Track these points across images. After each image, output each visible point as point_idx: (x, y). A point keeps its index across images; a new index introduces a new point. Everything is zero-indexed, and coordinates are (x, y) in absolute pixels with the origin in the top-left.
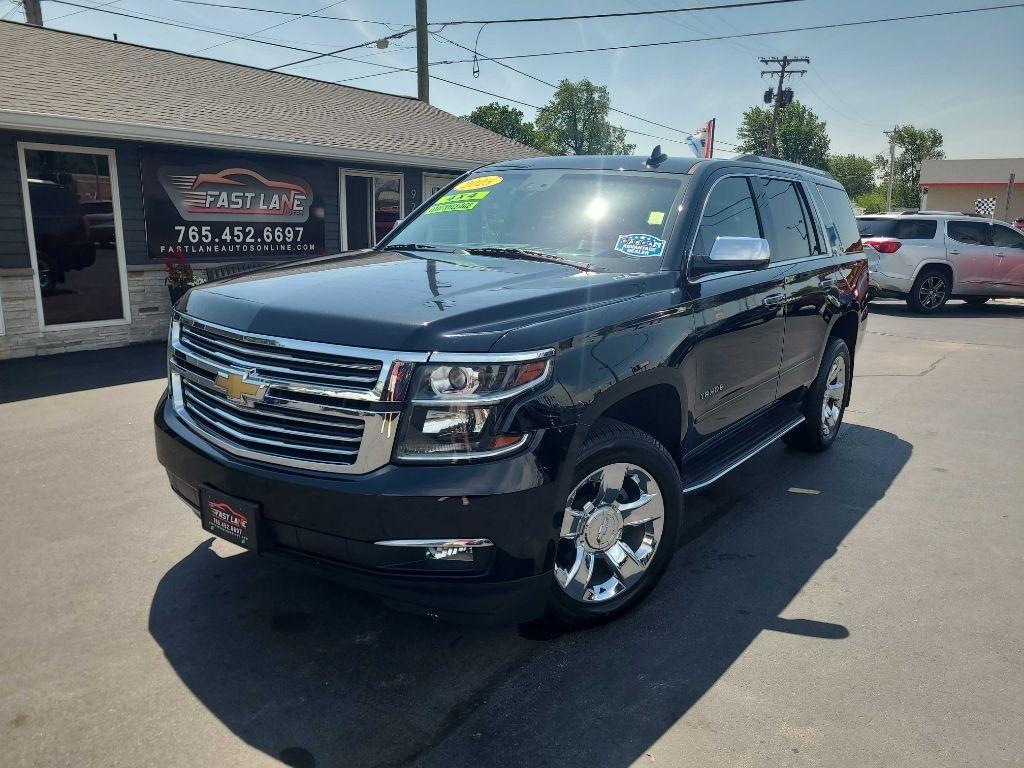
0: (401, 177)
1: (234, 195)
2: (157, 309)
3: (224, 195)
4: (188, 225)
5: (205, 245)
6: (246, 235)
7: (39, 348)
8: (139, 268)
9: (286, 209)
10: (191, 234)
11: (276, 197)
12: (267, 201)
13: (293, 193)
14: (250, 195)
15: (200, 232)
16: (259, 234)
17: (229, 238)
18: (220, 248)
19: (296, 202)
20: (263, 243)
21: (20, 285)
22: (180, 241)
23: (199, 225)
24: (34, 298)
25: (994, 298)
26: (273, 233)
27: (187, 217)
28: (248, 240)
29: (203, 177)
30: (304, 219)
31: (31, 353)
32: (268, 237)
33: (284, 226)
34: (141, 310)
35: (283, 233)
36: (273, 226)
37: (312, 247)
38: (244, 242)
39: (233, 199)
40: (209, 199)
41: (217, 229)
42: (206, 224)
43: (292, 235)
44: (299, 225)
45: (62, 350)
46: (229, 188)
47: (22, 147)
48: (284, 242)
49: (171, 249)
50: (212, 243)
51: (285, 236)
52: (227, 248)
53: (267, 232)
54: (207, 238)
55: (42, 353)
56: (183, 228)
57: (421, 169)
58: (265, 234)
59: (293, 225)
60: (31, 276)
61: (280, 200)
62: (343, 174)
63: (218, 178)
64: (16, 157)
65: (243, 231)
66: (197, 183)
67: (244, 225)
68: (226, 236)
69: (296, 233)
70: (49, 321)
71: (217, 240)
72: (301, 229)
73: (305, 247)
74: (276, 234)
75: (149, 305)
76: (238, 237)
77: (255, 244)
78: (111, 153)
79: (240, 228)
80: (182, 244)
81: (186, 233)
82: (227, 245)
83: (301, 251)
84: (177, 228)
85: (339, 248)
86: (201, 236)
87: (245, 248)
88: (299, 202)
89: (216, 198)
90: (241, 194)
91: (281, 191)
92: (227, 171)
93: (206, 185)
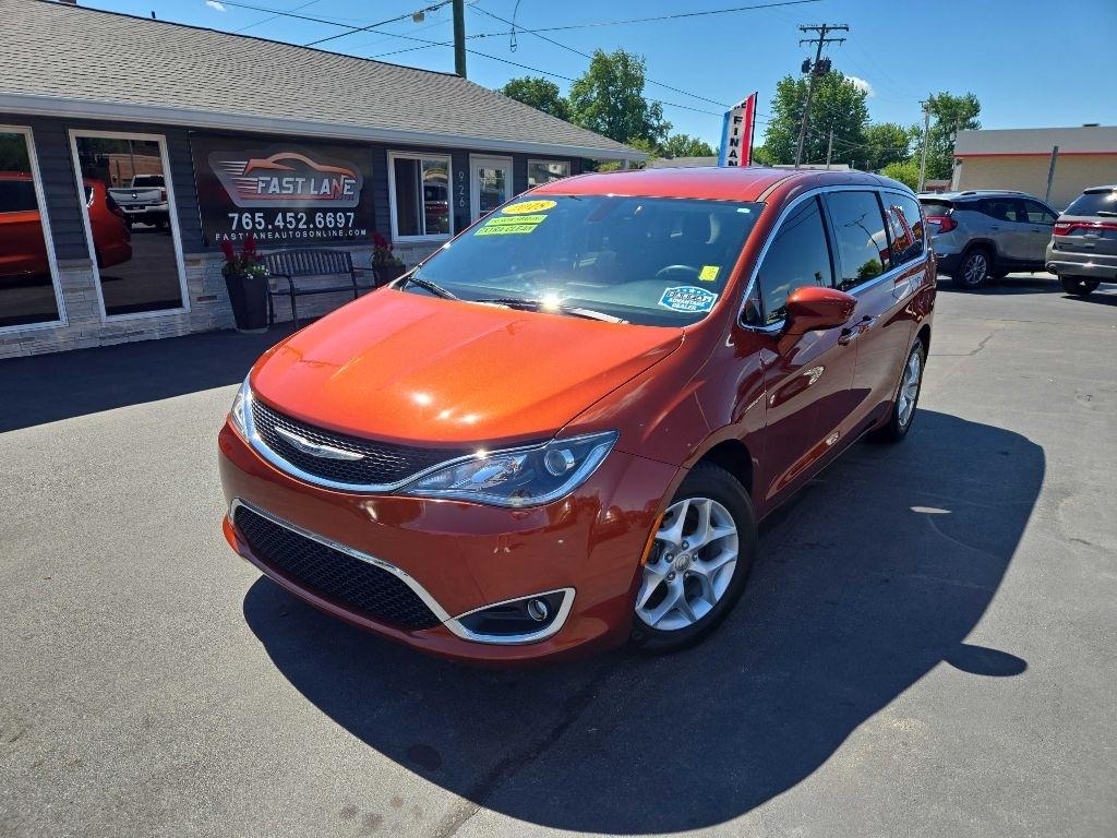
0: (448, 159)
1: (285, 180)
2: (215, 297)
4: (241, 211)
5: (258, 232)
6: (298, 221)
7: (104, 338)
8: (195, 256)
9: (336, 194)
10: (244, 221)
11: (326, 182)
12: (318, 187)
13: (343, 177)
14: (300, 180)
15: (253, 219)
16: (311, 219)
17: (281, 224)
18: (274, 234)
19: (347, 187)
20: (316, 228)
21: (79, 275)
22: (234, 228)
23: (252, 211)
24: (94, 289)
26: (324, 219)
27: (240, 204)
28: (301, 226)
29: (255, 162)
30: (354, 204)
31: (95, 344)
32: (320, 223)
33: (335, 211)
34: (200, 299)
35: (335, 218)
36: (325, 211)
37: (363, 232)
38: (296, 229)
39: (285, 185)
40: (261, 185)
41: (270, 215)
42: (259, 210)
43: (343, 220)
44: (350, 210)
45: (124, 340)
46: (281, 173)
47: (73, 134)
48: (336, 228)
49: (226, 237)
50: (266, 230)
51: (336, 221)
52: (280, 234)
53: (319, 217)
54: (260, 224)
55: (105, 343)
56: (236, 215)
57: (468, 151)
58: (317, 220)
59: (344, 210)
60: (90, 267)
61: (331, 183)
62: (392, 156)
63: (268, 162)
64: (68, 145)
65: (295, 218)
66: (250, 168)
67: (296, 211)
68: (279, 222)
69: (348, 219)
70: (110, 311)
71: (270, 227)
72: (352, 214)
73: (357, 232)
74: (328, 219)
75: (206, 294)
76: (291, 223)
77: (308, 230)
78: (161, 139)
79: (292, 214)
80: (237, 232)
81: (240, 220)
82: (280, 231)
83: (353, 237)
84: (230, 215)
85: (390, 233)
86: (254, 222)
87: (298, 235)
88: (349, 186)
89: (268, 184)
90: (292, 179)
91: (331, 175)
92: (277, 156)
93: (257, 171)
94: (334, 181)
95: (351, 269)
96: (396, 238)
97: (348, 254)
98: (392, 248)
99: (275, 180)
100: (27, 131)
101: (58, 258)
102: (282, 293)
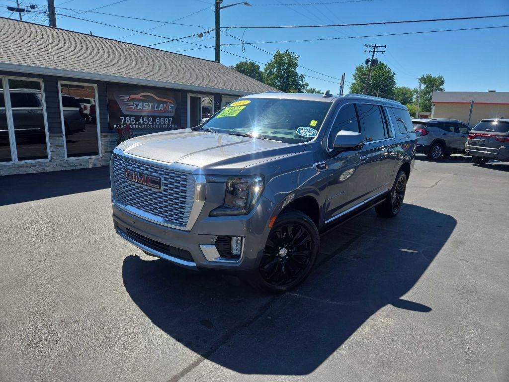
1: (144, 104)
3: (141, 104)
4: (126, 116)
5: (132, 125)
6: (149, 122)
7: (65, 167)
8: (105, 134)
9: (166, 110)
10: (127, 120)
12: (158, 107)
13: (169, 103)
14: (151, 104)
15: (130, 120)
16: (154, 120)
17: (142, 122)
18: (138, 126)
19: (170, 107)
20: (156, 124)
21: (57, 140)
22: (122, 123)
23: (130, 116)
24: (63, 146)
26: (160, 120)
27: (125, 113)
28: (150, 123)
29: (132, 96)
30: (173, 114)
31: (62, 169)
32: (158, 122)
33: (164, 117)
34: (105, 152)
35: (164, 120)
36: (160, 117)
37: (176, 126)
38: (148, 124)
39: (144, 106)
40: (135, 105)
41: (137, 118)
42: (133, 116)
44: (171, 117)
45: (74, 168)
46: (143, 101)
47: (60, 82)
48: (164, 124)
49: (118, 126)
50: (135, 124)
53: (157, 119)
54: (133, 121)
55: (66, 169)
56: (124, 118)
57: (221, 94)
58: (157, 121)
59: (168, 117)
60: (62, 137)
62: (189, 95)
64: (57, 87)
65: (148, 119)
66: (130, 99)
67: (148, 117)
68: (141, 121)
69: (169, 120)
70: (69, 156)
71: (137, 123)
72: (171, 119)
73: (173, 126)
75: (109, 150)
76: (146, 122)
77: (153, 125)
78: (95, 86)
81: (125, 119)
82: (141, 125)
83: (171, 128)
84: (121, 117)
86: (131, 121)
87: (148, 126)
89: (137, 105)
90: (147, 104)
91: (164, 103)
92: (142, 94)
93: (133, 100)
94: (165, 105)
100: (41, 81)
101: (50, 133)
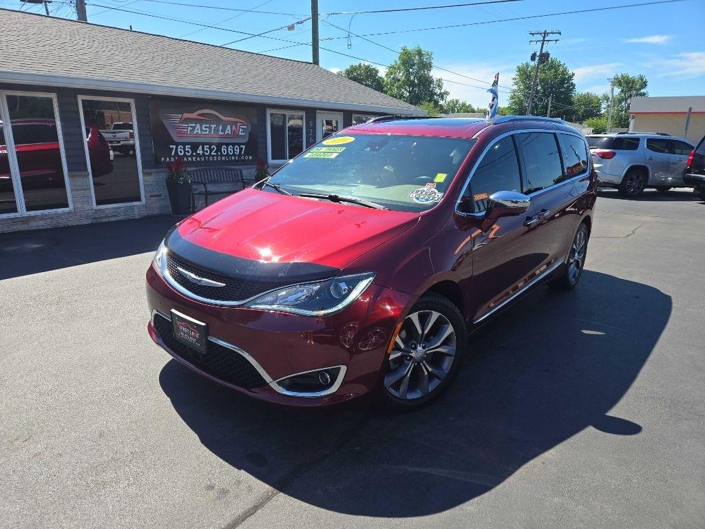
0: (303, 113)
1: (204, 126)
2: (160, 196)
4: (177, 144)
5: (187, 157)
6: (211, 151)
7: (95, 218)
8: (149, 171)
9: (235, 134)
10: (179, 150)
11: (229, 127)
12: (223, 130)
13: (239, 124)
14: (213, 126)
15: (184, 149)
16: (219, 150)
17: (201, 152)
18: (196, 158)
19: (241, 130)
20: (222, 155)
21: (79, 181)
22: (173, 154)
23: (184, 144)
24: (90, 189)
25: (675, 187)
26: (227, 149)
27: (176, 140)
28: (213, 153)
29: (186, 115)
30: (246, 140)
31: (89, 222)
32: (224, 152)
33: (234, 145)
34: (151, 196)
35: (233, 149)
36: (227, 145)
37: (250, 158)
38: (210, 155)
39: (204, 129)
40: (189, 128)
41: (194, 147)
42: (188, 144)
43: (238, 151)
44: (243, 144)
45: (106, 220)
46: (201, 122)
47: (80, 98)
48: (234, 155)
49: (168, 159)
50: (192, 156)
51: (234, 151)
52: (200, 158)
53: (223, 148)
54: (188, 152)
55: (95, 221)
56: (174, 147)
57: (315, 109)
58: (223, 150)
59: (239, 144)
60: (88, 176)
61: (231, 127)
62: (269, 112)
63: (194, 115)
64: (77, 105)
65: (210, 148)
66: (183, 118)
67: (210, 144)
69: (241, 149)
70: (98, 203)
71: (194, 154)
72: (244, 147)
73: (246, 158)
74: (229, 150)
75: (156, 193)
76: (207, 151)
77: (217, 156)
78: (132, 101)
79: (208, 146)
80: (174, 156)
81: (176, 149)
82: (200, 156)
83: (244, 160)
84: (171, 146)
85: (266, 158)
86: (185, 151)
87: (211, 159)
88: (243, 130)
89: (194, 128)
90: (208, 125)
91: (232, 123)
92: (200, 112)
93: (188, 120)
94: (234, 127)
95: (242, 179)
96: (270, 161)
97: (241, 171)
98: (268, 167)
99: (198, 126)
100: (53, 96)
101: (69, 170)
102: (200, 194)
